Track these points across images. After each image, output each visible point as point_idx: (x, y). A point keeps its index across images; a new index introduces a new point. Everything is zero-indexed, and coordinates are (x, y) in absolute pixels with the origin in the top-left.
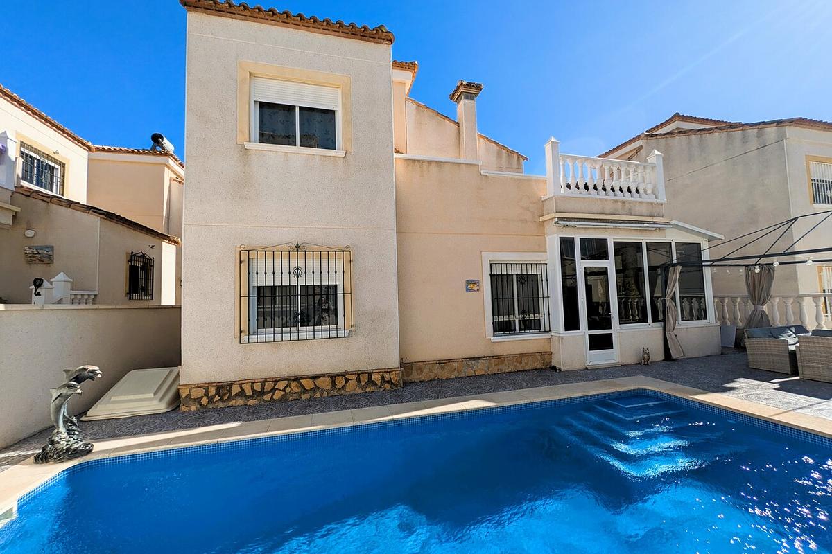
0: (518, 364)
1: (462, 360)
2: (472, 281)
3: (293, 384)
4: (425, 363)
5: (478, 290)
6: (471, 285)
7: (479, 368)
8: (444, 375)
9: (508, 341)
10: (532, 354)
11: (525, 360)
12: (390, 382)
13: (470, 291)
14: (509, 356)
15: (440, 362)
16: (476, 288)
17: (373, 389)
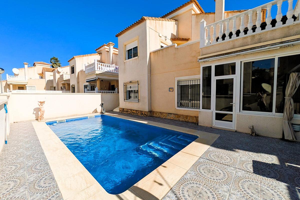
0: (186, 119)
1: (166, 113)
2: (170, 88)
3: (131, 111)
4: (157, 112)
5: (173, 91)
6: (171, 89)
7: (172, 117)
8: (162, 116)
9: (183, 110)
10: (191, 116)
11: (188, 118)
12: (145, 115)
13: (170, 91)
14: (182, 115)
15: (161, 113)
16: (172, 90)
17: (143, 115)
